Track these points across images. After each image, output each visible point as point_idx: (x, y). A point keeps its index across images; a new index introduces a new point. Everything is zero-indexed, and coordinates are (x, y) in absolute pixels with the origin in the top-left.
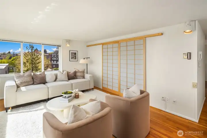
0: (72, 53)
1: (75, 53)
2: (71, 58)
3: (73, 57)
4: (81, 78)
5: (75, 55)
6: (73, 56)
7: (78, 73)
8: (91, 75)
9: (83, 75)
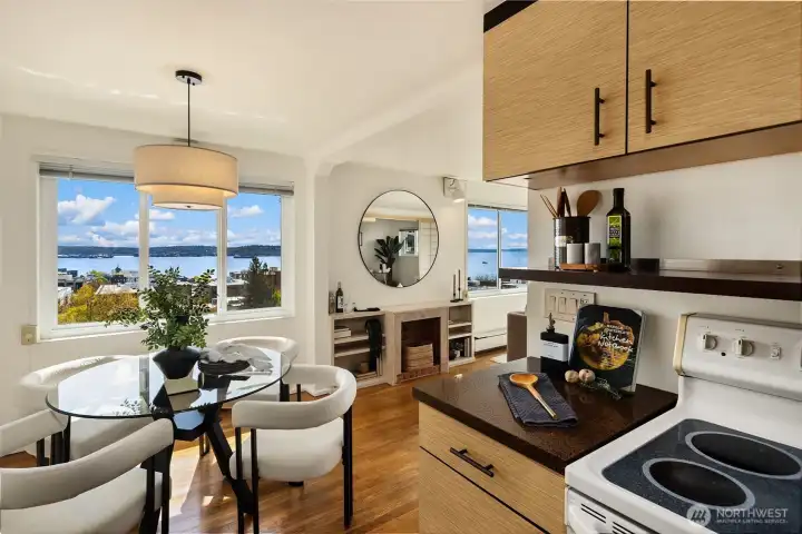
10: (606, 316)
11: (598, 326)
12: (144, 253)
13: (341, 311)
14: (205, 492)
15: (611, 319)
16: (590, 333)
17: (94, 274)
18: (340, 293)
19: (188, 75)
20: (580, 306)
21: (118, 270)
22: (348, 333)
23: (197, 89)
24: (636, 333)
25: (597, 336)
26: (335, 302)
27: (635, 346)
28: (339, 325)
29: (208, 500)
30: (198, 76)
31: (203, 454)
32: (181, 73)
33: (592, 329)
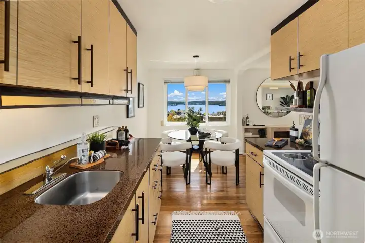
10: (311, 123)
11: (309, 126)
12: (186, 104)
13: (248, 125)
14: (200, 169)
17: (172, 111)
18: (247, 118)
19: (196, 56)
21: (179, 110)
22: (251, 134)
23: (198, 59)
26: (245, 121)
28: (246, 130)
29: (200, 171)
30: (198, 56)
31: (200, 161)
32: (194, 56)
33: (307, 127)
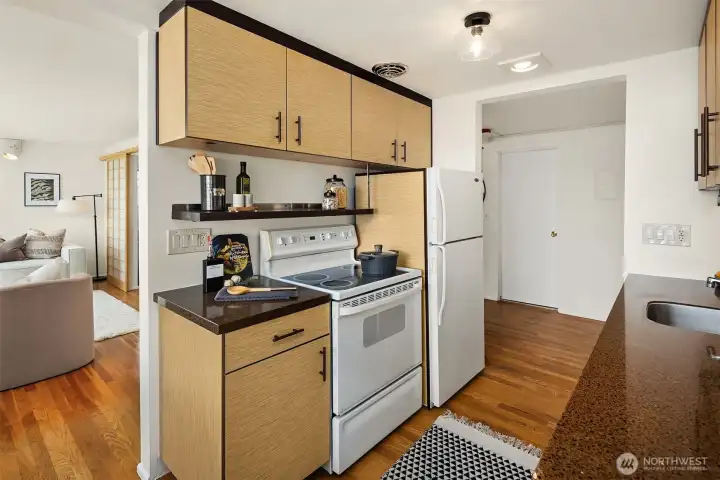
0: (33, 180)
1: (50, 182)
2: (29, 197)
3: (41, 194)
4: (46, 256)
5: (48, 189)
6: (38, 191)
7: (36, 243)
8: (76, 247)
9: (58, 249)
10: (229, 240)
11: (226, 248)
15: (233, 241)
16: (223, 254)
20: (211, 238)
24: (247, 246)
25: (228, 254)
27: (249, 254)
33: (224, 251)
